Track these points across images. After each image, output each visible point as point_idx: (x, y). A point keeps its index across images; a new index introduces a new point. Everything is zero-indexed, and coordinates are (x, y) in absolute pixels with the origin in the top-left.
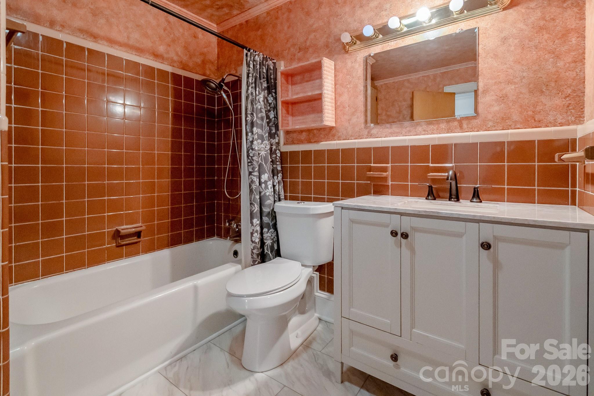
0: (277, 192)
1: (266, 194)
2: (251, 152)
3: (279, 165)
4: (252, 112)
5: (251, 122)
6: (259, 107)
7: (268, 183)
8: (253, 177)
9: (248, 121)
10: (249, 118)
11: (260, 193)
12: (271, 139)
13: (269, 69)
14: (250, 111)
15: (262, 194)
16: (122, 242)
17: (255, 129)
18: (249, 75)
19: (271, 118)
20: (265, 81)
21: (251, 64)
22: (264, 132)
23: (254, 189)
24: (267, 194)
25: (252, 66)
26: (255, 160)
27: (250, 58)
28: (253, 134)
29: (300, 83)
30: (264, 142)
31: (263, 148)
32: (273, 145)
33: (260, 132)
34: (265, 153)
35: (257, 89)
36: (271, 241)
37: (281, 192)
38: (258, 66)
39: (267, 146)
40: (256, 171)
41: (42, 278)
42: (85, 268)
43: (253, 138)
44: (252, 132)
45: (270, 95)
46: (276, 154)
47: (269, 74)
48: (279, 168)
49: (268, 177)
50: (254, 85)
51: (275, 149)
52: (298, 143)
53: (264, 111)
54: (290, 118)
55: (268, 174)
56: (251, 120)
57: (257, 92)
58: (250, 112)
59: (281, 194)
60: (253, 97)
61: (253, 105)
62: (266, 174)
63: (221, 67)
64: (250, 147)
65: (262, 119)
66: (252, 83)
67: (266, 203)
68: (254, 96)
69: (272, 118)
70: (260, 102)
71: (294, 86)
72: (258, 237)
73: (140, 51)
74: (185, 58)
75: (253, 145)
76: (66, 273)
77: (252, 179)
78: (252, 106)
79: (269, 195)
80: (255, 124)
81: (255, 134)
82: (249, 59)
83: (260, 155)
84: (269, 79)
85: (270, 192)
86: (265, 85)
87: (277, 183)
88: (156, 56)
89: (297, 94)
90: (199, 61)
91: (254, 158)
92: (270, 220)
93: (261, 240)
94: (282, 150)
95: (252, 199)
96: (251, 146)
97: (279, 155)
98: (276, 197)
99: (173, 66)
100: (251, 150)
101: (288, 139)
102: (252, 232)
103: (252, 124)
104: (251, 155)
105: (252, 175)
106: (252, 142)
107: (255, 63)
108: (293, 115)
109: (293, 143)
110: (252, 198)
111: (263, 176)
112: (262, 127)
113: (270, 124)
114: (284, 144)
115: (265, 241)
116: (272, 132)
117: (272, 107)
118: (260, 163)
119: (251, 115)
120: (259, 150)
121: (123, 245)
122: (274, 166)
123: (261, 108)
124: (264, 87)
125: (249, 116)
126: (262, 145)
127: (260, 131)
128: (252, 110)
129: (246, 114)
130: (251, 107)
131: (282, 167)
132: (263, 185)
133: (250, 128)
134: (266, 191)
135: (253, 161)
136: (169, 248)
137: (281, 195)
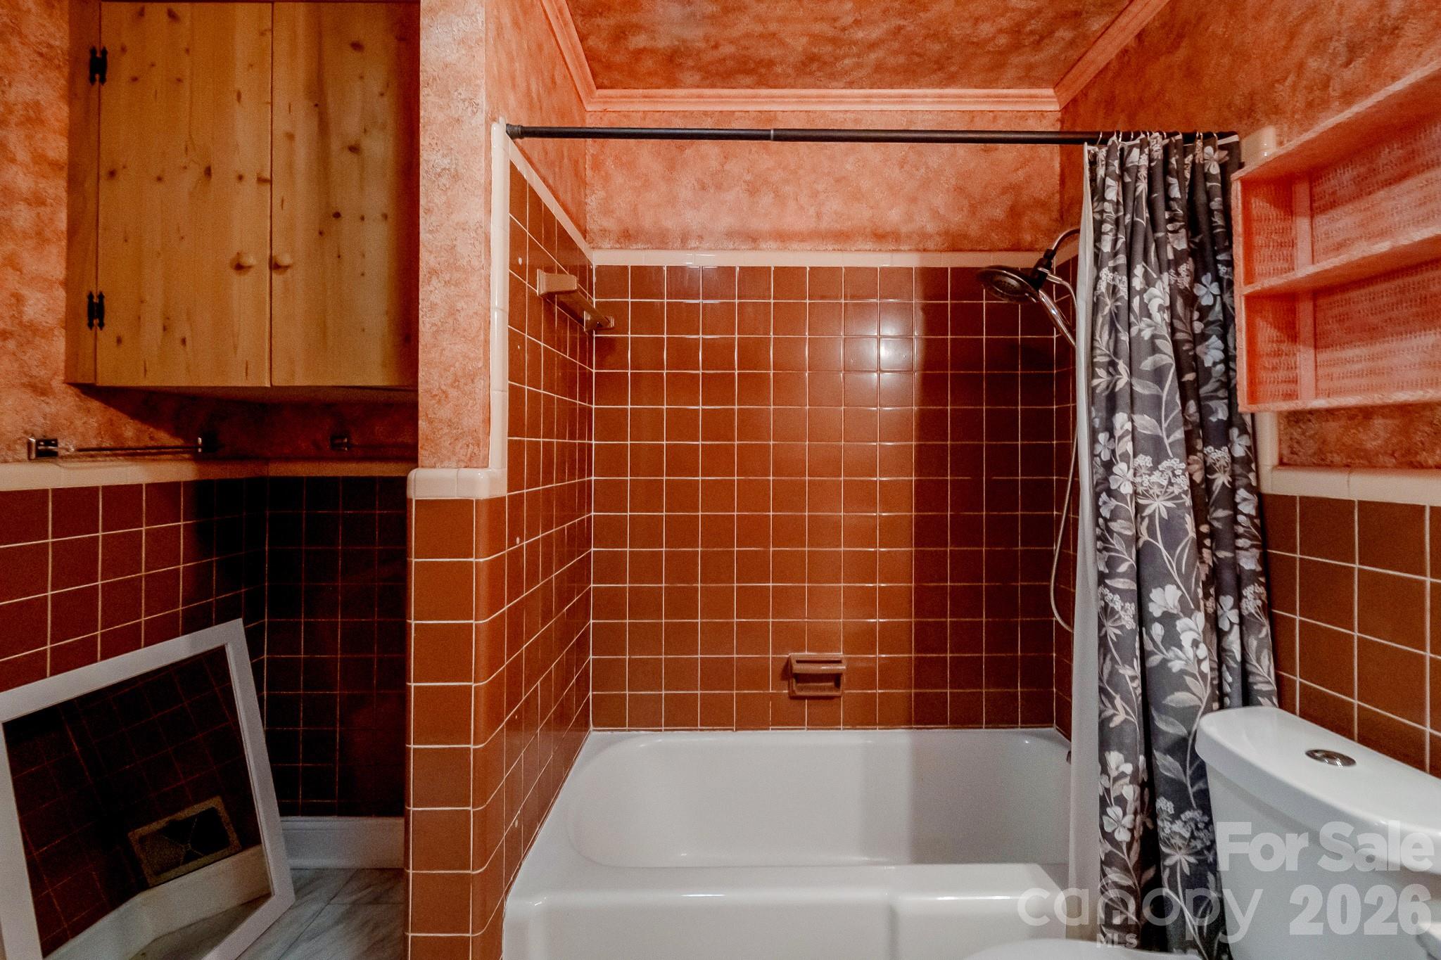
0: (1234, 659)
1: (1170, 664)
2: (1105, 503)
3: (1246, 550)
4: (1114, 358)
5: (1107, 393)
6: (1147, 334)
7: (1181, 624)
8: (1110, 596)
9: (1098, 391)
10: (1101, 380)
11: (1144, 656)
12: (1205, 445)
13: (1200, 178)
14: (1105, 355)
15: (1154, 661)
16: (801, 689)
17: (1121, 420)
18: (1103, 226)
19: (1208, 364)
20: (1180, 228)
21: (1109, 186)
22: (1164, 425)
23: (1112, 640)
24: (1176, 666)
25: (1112, 193)
26: (1120, 534)
27: (1107, 165)
28: (1112, 436)
29: (1352, 199)
30: (1165, 464)
31: (1162, 486)
32: (1214, 472)
33: (1146, 428)
34: (1170, 504)
35: (1139, 270)
36: (1192, 860)
37: (1255, 663)
38: (1143, 186)
39: (1178, 480)
40: (1123, 575)
41: (665, 730)
42: (732, 730)
43: (1113, 452)
44: (1110, 429)
45: (1207, 278)
46: (1234, 507)
47: (1201, 197)
48: (1249, 562)
49: (1182, 600)
50: (1122, 259)
51: (1224, 483)
52: (1348, 466)
53: (1166, 346)
54: (1305, 358)
55: (1179, 587)
56: (1108, 387)
57: (1138, 283)
58: (1106, 359)
59: (1254, 670)
60: (1119, 304)
61: (1117, 331)
62: (1170, 589)
63: (1068, 210)
64: (1102, 483)
65: (1158, 375)
66: (1115, 255)
67: (1169, 698)
68: (1122, 297)
69: (1215, 364)
70: (1149, 316)
71: (1321, 220)
72: (1130, 826)
73: (841, 237)
74: (957, 219)
75: (1111, 479)
76: (701, 730)
77: (1105, 602)
78: (1113, 335)
79: (1183, 672)
80: (1124, 400)
81: (1121, 438)
82: (1101, 172)
83: (1147, 512)
84: (1203, 218)
85: (1187, 661)
86: (1180, 243)
87: (1232, 624)
88: (882, 237)
89: (1339, 247)
90: (999, 213)
91: (1115, 526)
92: (1189, 772)
93: (1142, 838)
94: (1267, 488)
95: (1105, 676)
96: (1106, 480)
97: (1248, 507)
98: (1230, 679)
99: (925, 250)
100: (1104, 496)
101: (1298, 442)
102: (1101, 794)
103: (1112, 403)
104: (1105, 512)
105: (1106, 586)
106: (1109, 466)
107: (1128, 179)
108: (1318, 343)
109: (1321, 462)
110: (1104, 668)
111: (1155, 594)
112: (1155, 405)
113: (1205, 390)
114: (1282, 463)
115: (1164, 849)
116: (1213, 419)
117: (1213, 323)
118: (1146, 543)
119: (1111, 370)
120: (1144, 495)
121: (803, 698)
122: (1222, 554)
123: (1153, 337)
124: (1175, 250)
125: (1101, 372)
126: (1157, 473)
127: (1145, 423)
128: (1112, 349)
129: (1092, 365)
130: (1110, 338)
131: (1264, 560)
132: (1157, 630)
133: (1103, 414)
134: (1170, 655)
135: (1112, 539)
136: (911, 728)
137: (1253, 674)
